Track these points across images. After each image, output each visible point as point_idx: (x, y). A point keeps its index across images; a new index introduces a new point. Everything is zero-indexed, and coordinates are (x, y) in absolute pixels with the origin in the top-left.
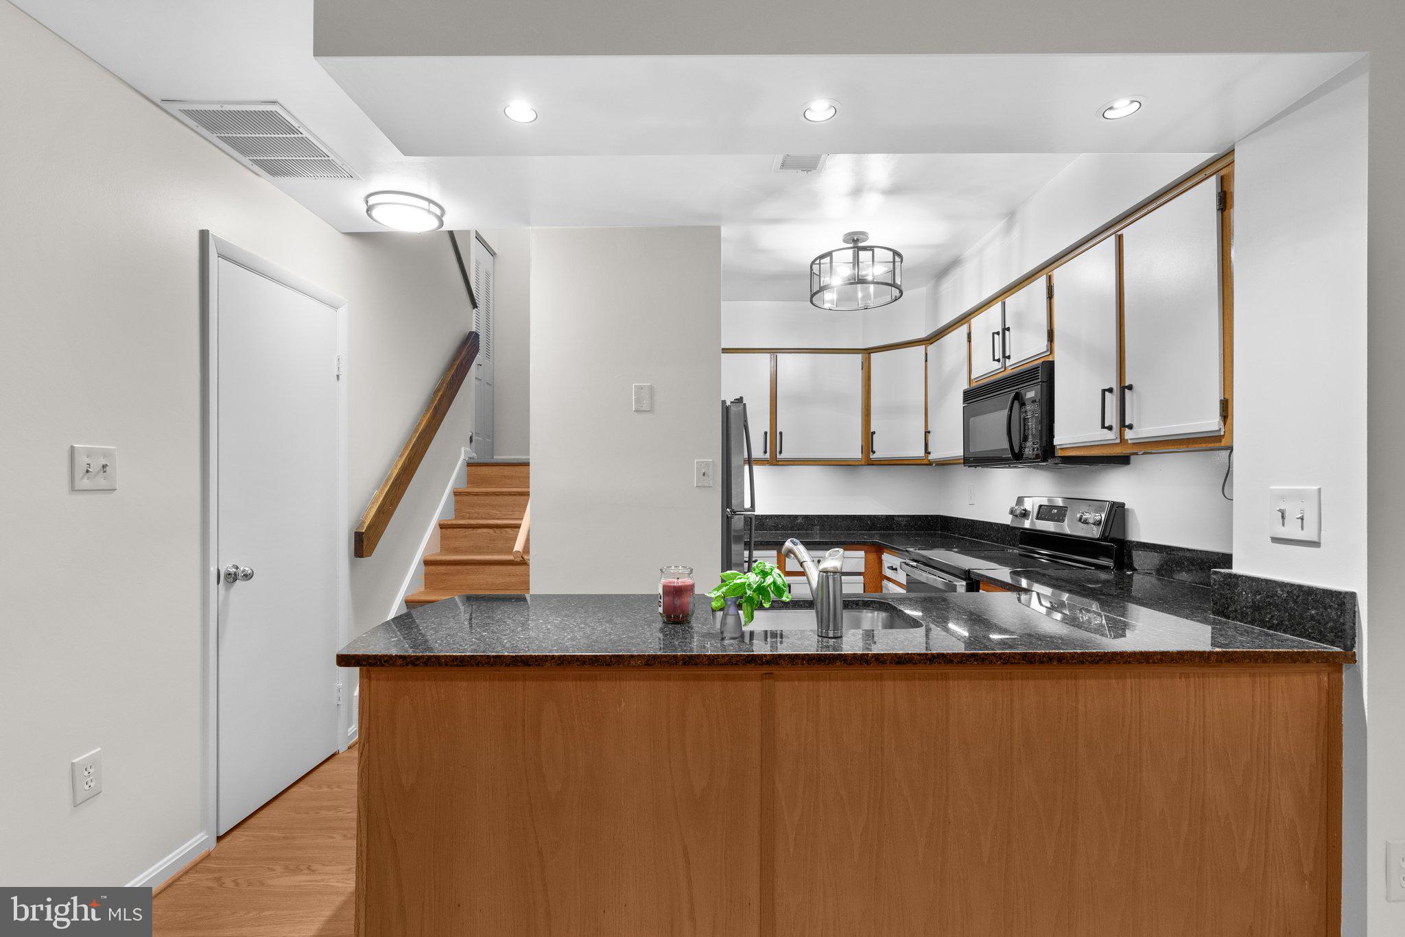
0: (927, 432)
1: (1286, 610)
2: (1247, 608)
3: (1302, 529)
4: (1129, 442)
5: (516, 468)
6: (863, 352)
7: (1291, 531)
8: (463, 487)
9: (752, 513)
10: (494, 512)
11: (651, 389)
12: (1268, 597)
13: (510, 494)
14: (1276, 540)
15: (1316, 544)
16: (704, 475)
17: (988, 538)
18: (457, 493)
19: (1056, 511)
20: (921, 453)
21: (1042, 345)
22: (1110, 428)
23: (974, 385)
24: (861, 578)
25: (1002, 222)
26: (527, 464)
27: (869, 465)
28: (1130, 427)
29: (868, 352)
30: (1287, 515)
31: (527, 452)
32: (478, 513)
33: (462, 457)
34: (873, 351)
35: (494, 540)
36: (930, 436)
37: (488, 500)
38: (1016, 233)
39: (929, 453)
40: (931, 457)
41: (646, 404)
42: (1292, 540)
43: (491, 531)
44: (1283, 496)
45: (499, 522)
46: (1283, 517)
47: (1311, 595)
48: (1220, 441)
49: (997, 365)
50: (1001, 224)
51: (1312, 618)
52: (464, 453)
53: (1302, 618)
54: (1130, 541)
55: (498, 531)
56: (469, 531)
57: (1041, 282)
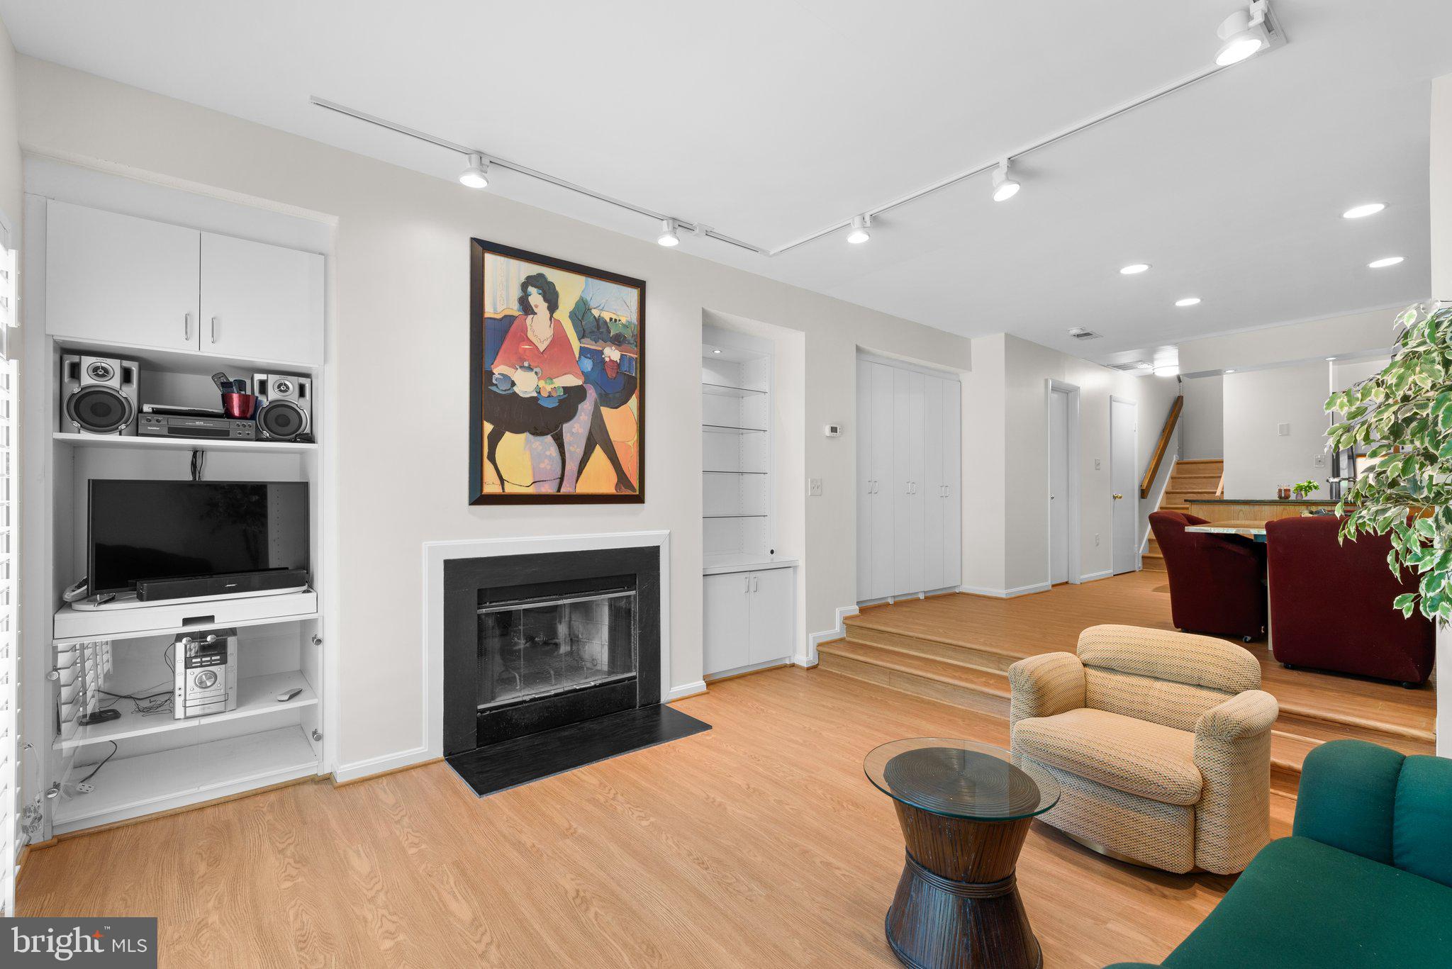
5: (1207, 465)
8: (1175, 475)
10: (1194, 486)
11: (1288, 425)
13: (1205, 477)
16: (1319, 462)
18: (1172, 478)
26: (1223, 462)
31: (1223, 457)
32: (1185, 487)
33: (1175, 460)
37: (1191, 481)
41: (1285, 431)
45: (1200, 491)
52: (1175, 458)
56: (1182, 495)
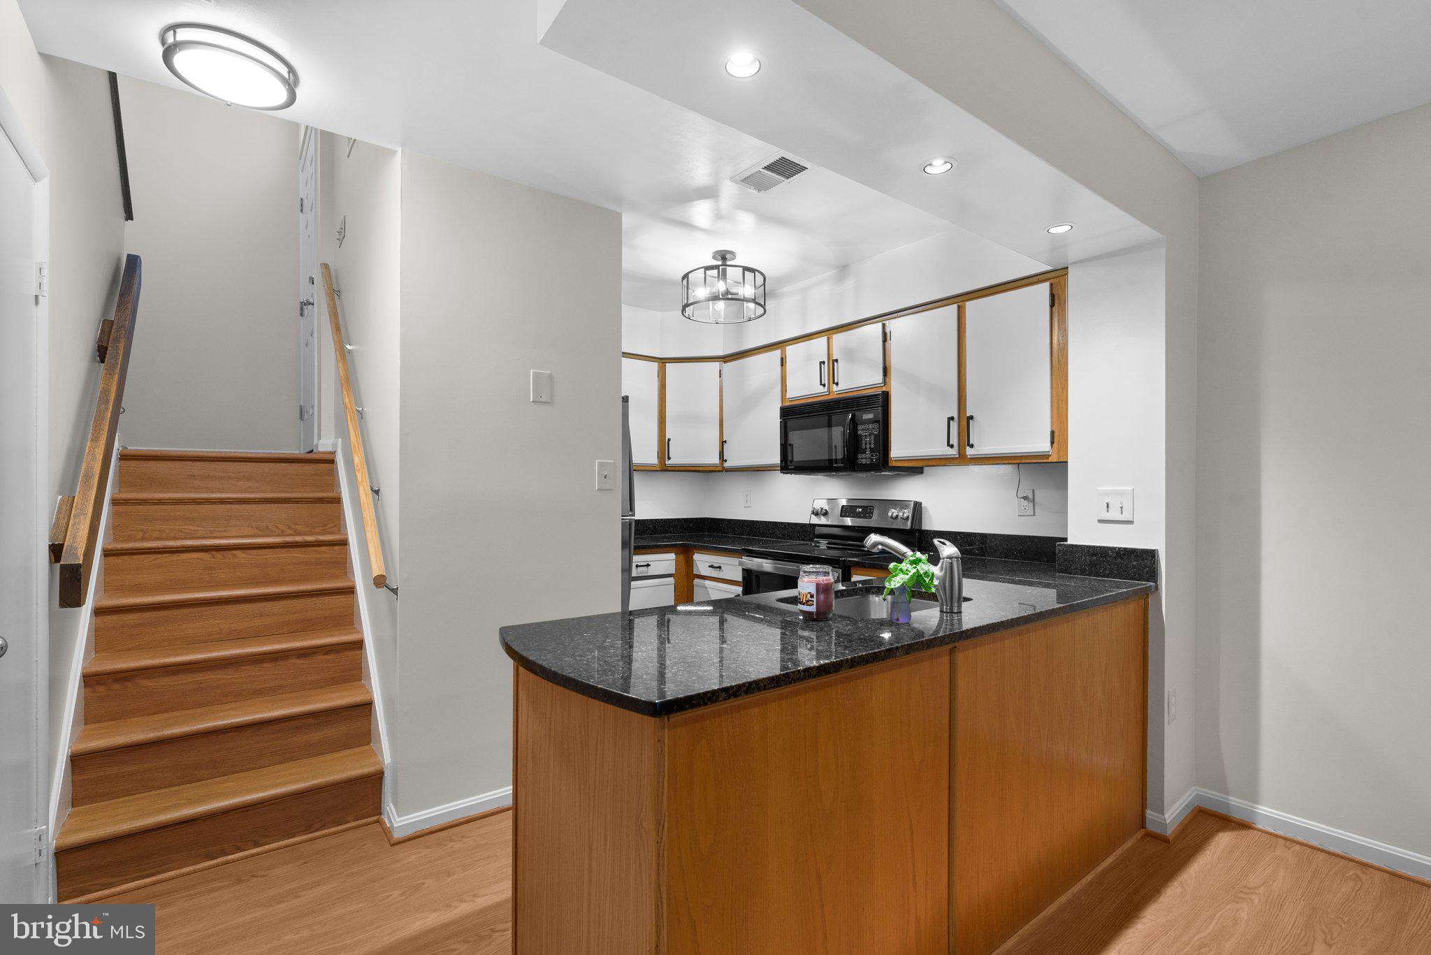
0: (723, 443)
1: (1115, 564)
2: (1086, 565)
3: (1122, 513)
4: (969, 457)
6: (658, 360)
7: (1114, 514)
8: (119, 492)
9: (633, 518)
10: (192, 528)
11: (551, 377)
12: (1101, 557)
14: (1100, 521)
15: (1131, 522)
16: (605, 477)
17: (772, 535)
18: (117, 502)
19: (861, 510)
20: (715, 460)
21: (878, 378)
22: (952, 446)
23: (788, 404)
24: (671, 580)
25: (836, 271)
27: (662, 470)
28: (972, 446)
29: (663, 361)
30: (1110, 506)
32: (161, 531)
34: (669, 361)
35: (211, 568)
36: (725, 446)
37: (174, 510)
38: (849, 284)
39: (726, 461)
40: (726, 465)
41: (546, 392)
42: (1113, 521)
43: (205, 556)
44: (1107, 494)
46: (1108, 507)
47: (1133, 553)
48: (1048, 459)
49: (822, 389)
50: (831, 273)
51: (1134, 566)
53: (1127, 568)
54: (927, 531)
55: (218, 555)
56: (166, 558)
57: (877, 328)
